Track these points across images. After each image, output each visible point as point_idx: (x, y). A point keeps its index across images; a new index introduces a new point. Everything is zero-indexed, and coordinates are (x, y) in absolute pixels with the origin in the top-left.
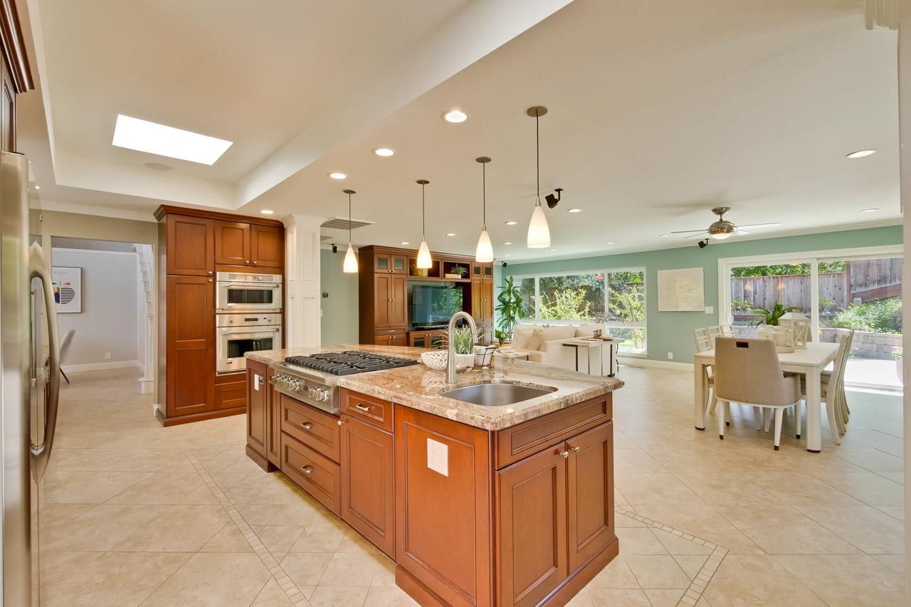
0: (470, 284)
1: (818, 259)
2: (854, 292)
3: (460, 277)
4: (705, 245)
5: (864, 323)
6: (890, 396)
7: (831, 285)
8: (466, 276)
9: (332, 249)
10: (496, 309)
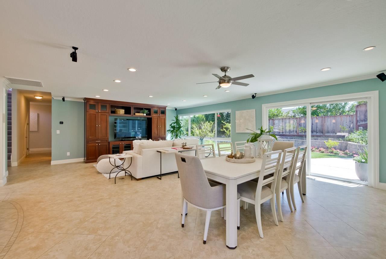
0: (151, 118)
1: (310, 103)
2: (359, 124)
3: (145, 115)
4: (255, 97)
5: (360, 140)
6: (346, 187)
7: (348, 121)
8: (149, 114)
9: (62, 99)
10: (168, 131)
